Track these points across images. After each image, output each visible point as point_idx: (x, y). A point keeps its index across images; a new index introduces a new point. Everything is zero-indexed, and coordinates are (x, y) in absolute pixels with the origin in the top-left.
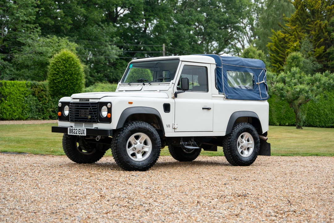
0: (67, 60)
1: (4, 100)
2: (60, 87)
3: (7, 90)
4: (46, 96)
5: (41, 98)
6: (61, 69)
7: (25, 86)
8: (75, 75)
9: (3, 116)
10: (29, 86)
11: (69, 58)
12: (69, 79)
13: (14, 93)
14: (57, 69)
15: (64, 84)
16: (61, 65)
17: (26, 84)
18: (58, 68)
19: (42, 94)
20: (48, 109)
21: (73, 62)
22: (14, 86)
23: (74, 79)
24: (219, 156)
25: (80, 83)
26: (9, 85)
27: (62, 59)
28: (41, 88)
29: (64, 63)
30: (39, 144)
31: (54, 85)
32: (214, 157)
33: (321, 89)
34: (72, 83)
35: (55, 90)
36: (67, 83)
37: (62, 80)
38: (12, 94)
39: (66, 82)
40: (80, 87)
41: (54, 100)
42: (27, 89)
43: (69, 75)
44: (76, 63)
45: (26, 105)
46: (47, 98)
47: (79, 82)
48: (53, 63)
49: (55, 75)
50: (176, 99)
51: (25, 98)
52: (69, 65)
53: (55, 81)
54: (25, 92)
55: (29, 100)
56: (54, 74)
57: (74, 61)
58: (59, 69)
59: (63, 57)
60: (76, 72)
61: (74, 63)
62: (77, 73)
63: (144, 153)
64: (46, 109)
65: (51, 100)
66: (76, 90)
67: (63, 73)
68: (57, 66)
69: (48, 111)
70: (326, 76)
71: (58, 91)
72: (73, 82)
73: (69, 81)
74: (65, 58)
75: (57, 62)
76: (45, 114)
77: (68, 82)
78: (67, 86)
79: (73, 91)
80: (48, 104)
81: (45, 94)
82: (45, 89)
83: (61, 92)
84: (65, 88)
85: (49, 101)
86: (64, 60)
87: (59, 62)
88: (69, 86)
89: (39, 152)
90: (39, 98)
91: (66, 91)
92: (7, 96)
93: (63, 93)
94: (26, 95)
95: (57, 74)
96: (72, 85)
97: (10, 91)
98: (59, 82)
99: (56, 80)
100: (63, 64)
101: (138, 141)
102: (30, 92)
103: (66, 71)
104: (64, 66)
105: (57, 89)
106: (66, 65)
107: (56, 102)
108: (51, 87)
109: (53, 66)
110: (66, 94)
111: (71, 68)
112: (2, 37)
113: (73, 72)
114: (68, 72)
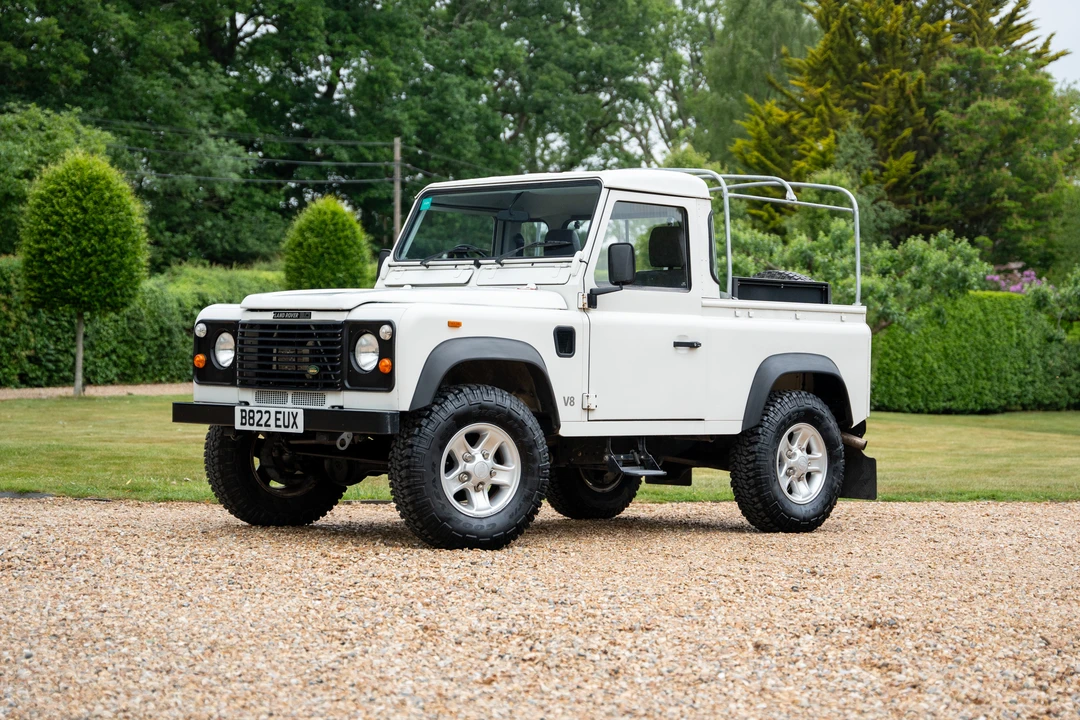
0: (87, 186)
2: (63, 277)
4: (9, 306)
6: (66, 218)
8: (115, 236)
11: (95, 179)
12: (95, 251)
14: (55, 218)
15: (78, 266)
16: (69, 204)
18: (57, 213)
20: (17, 351)
21: (107, 194)
23: (114, 252)
25: (131, 264)
27: (70, 184)
29: (77, 197)
30: (69, 465)
31: (43, 271)
33: (926, 289)
34: (107, 264)
35: (49, 286)
36: (87, 265)
37: (71, 255)
39: (86, 260)
40: (132, 277)
41: (36, 321)
43: (96, 238)
44: (119, 196)
46: (11, 313)
47: (128, 261)
48: (41, 197)
49: (47, 236)
50: (594, 314)
52: (95, 203)
53: (48, 258)
56: (42, 233)
57: (112, 190)
58: (62, 216)
59: (74, 175)
60: (119, 227)
61: (111, 198)
62: (124, 230)
63: (495, 491)
64: (8, 352)
65: (24, 322)
66: (120, 289)
67: (75, 230)
68: (53, 206)
69: (15, 357)
70: (940, 246)
71: (57, 290)
72: (109, 262)
73: (93, 258)
74: (82, 181)
75: (52, 192)
76: (6, 367)
77: (91, 262)
78: (88, 275)
79: (108, 291)
80: (14, 334)
82: (4, 283)
83: (68, 294)
84: (81, 281)
85: (18, 324)
86: (79, 187)
87: (60, 191)
88: (94, 274)
89: (89, 491)
91: (84, 290)
93: (74, 298)
95: (54, 234)
96: (107, 270)
98: (60, 260)
99: (50, 253)
100: (75, 201)
101: (476, 451)
103: (86, 225)
104: (76, 205)
105: (55, 284)
106: (84, 204)
107: (42, 329)
108: (34, 278)
109: (39, 206)
110: (84, 302)
111: (103, 212)
113: (110, 227)
114: (92, 225)
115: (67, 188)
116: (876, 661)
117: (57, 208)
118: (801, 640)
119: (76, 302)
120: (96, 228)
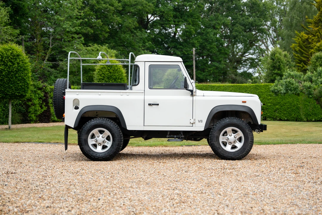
0: (111, 66)
6: (106, 75)
8: (119, 79)
9: (54, 118)
14: (103, 75)
16: (106, 71)
18: (103, 74)
21: (116, 68)
29: (108, 69)
43: (114, 80)
44: (119, 69)
48: (99, 69)
49: (101, 80)
52: (113, 70)
57: (117, 67)
58: (105, 74)
60: (119, 77)
61: (117, 69)
62: (121, 77)
67: (108, 78)
68: (102, 72)
75: (102, 68)
86: (109, 66)
87: (104, 68)
95: (103, 79)
100: (108, 70)
103: (111, 77)
104: (108, 71)
106: (110, 71)
109: (99, 72)
111: (115, 73)
112: (51, 47)
113: (117, 77)
114: (112, 77)
115: (106, 67)
117: (103, 72)
120: (114, 77)
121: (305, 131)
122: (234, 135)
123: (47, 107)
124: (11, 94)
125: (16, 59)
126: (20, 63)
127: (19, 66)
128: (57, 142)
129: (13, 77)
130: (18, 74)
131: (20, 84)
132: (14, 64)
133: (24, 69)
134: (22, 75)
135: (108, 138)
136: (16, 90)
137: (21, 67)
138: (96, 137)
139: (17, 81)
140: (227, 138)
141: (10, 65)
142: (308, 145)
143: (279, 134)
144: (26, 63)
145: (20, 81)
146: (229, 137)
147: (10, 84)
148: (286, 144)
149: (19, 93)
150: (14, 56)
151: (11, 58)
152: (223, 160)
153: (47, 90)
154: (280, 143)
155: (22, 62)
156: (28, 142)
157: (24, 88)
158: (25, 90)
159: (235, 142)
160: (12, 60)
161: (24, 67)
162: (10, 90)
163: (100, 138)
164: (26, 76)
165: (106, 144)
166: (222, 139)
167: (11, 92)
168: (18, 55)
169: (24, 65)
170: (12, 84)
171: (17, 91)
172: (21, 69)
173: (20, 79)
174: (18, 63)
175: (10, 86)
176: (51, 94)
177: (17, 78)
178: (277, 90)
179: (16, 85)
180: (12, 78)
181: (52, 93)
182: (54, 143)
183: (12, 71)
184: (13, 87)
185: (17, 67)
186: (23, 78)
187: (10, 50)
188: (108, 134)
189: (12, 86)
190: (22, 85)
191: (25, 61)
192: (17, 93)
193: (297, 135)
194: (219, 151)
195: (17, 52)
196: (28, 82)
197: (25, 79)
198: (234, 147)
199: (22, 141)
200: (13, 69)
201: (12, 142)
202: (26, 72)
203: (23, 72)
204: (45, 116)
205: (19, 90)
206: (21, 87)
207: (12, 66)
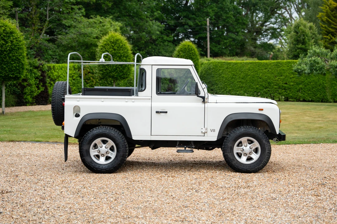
1: (53, 84)
2: (109, 70)
3: (55, 74)
4: (93, 78)
5: (89, 80)
6: (109, 52)
7: (73, 69)
8: (124, 57)
10: (76, 69)
11: (117, 40)
13: (63, 76)
15: (113, 66)
16: (110, 48)
17: (73, 66)
18: (107, 51)
19: (89, 76)
21: (121, 45)
22: (62, 69)
24: (287, 144)
26: (58, 68)
27: (111, 42)
28: (88, 70)
29: (112, 46)
31: (103, 68)
32: (282, 145)
35: (105, 73)
36: (116, 66)
38: (61, 77)
40: (129, 69)
41: (101, 82)
42: (74, 72)
43: (118, 58)
44: (125, 45)
45: (74, 88)
46: (94, 80)
48: (102, 46)
51: (73, 81)
52: (118, 47)
54: (73, 74)
55: (77, 82)
57: (122, 43)
59: (111, 39)
60: (125, 54)
61: (122, 46)
62: (126, 55)
65: (98, 82)
66: (125, 73)
68: (106, 49)
71: (107, 74)
72: (122, 65)
74: (114, 41)
75: (105, 44)
78: (116, 69)
79: (122, 74)
81: (92, 76)
82: (92, 71)
83: (111, 75)
84: (114, 71)
85: (96, 83)
86: (113, 43)
87: (107, 44)
88: (118, 69)
90: (86, 81)
91: (115, 73)
92: (56, 79)
93: (112, 76)
94: (74, 78)
96: (122, 67)
97: (59, 74)
98: (108, 65)
100: (112, 47)
102: (78, 74)
103: (115, 54)
104: (112, 48)
105: (107, 72)
106: (114, 48)
107: (103, 84)
108: (101, 70)
109: (102, 49)
110: (115, 77)
111: (120, 50)
112: (48, 19)
113: (122, 54)
114: (117, 54)
115: (109, 43)
116: (315, 194)
117: (107, 49)
118: (300, 189)
119: (113, 77)
120: (118, 55)
121: (331, 119)
122: (250, 145)
123: (44, 88)
124: (4, 76)
125: (9, 36)
126: (13, 42)
127: (13, 45)
128: (56, 141)
129: (6, 56)
130: (12, 54)
131: (14, 65)
132: (7, 43)
133: (18, 48)
134: (16, 54)
135: (112, 149)
136: (9, 71)
137: (15, 46)
138: (99, 147)
139: (10, 62)
140: (242, 149)
141: (3, 44)
142: (332, 145)
143: (301, 125)
144: (20, 41)
145: (14, 61)
146: (244, 148)
147: (2, 65)
148: (308, 143)
149: (13, 74)
150: (7, 33)
151: (4, 36)
152: (238, 173)
153: (44, 69)
154: (301, 142)
155: (16, 41)
156: (24, 141)
157: (18, 69)
158: (20, 71)
159: (250, 153)
160: (5, 38)
161: (18, 45)
162: (3, 71)
163: (104, 148)
164: (21, 56)
165: (109, 155)
166: (236, 150)
167: (5, 74)
168: (12, 33)
169: (18, 43)
170: (5, 64)
171: (11, 72)
172: (16, 48)
173: (15, 59)
174: (12, 42)
175: (3, 67)
176: (48, 73)
177: (11, 58)
178: (300, 69)
179: (9, 66)
180: (5, 58)
181: (50, 71)
182: (53, 142)
183: (5, 51)
184: (7, 68)
185: (10, 46)
186: (18, 58)
187: (3, 26)
188: (112, 145)
189: (5, 66)
190: (17, 66)
191: (20, 39)
192: (11, 74)
193: (322, 127)
194: (233, 163)
195: (10, 29)
196: (23, 62)
197: (19, 60)
198: (249, 159)
199: (18, 140)
200: (6, 48)
201: (6, 141)
202: (20, 51)
203: (17, 51)
204: (42, 97)
205: (13, 72)
206: (16, 68)
207: (5, 44)
